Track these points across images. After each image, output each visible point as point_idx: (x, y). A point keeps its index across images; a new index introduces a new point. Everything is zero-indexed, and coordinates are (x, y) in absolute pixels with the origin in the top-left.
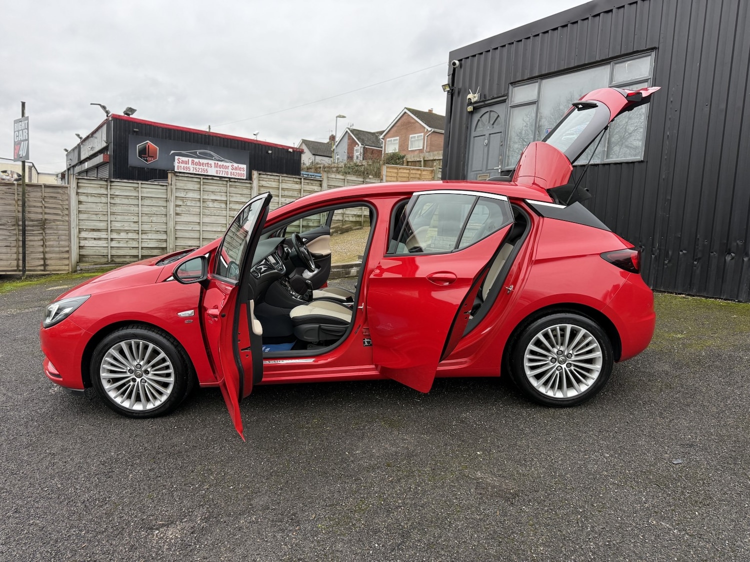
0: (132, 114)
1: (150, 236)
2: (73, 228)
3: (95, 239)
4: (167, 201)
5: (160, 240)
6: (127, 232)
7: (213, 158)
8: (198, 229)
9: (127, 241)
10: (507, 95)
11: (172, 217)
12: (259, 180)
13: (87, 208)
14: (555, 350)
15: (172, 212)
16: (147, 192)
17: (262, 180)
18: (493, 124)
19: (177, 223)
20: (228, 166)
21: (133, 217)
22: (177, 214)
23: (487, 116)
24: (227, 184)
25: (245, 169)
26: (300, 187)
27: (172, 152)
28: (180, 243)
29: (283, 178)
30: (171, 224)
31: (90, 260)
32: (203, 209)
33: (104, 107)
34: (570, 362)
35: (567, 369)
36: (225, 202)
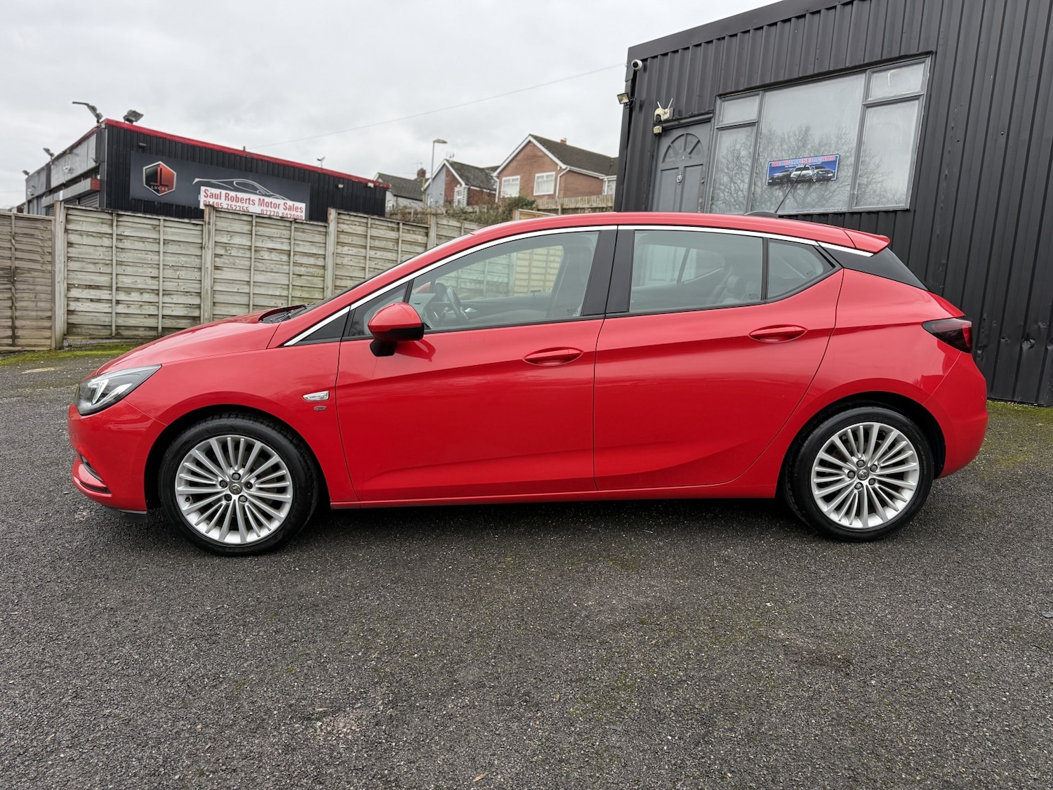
0: (136, 121)
1: (175, 299)
2: (59, 282)
3: (92, 300)
4: (202, 247)
5: (191, 306)
6: (141, 291)
7: (258, 192)
8: (247, 291)
9: (141, 306)
10: (713, 112)
11: (209, 272)
12: (338, 223)
13: (80, 253)
14: (855, 460)
15: (209, 265)
16: (174, 234)
17: (343, 223)
18: (690, 153)
19: (216, 280)
20: (279, 205)
21: (150, 270)
22: (217, 268)
23: (682, 141)
24: (291, 227)
25: (304, 210)
26: (397, 236)
27: (197, 180)
28: (220, 310)
29: (373, 221)
30: (207, 283)
31: (84, 331)
32: (255, 262)
33: (93, 109)
34: (875, 477)
35: (869, 487)
36: (288, 252)
